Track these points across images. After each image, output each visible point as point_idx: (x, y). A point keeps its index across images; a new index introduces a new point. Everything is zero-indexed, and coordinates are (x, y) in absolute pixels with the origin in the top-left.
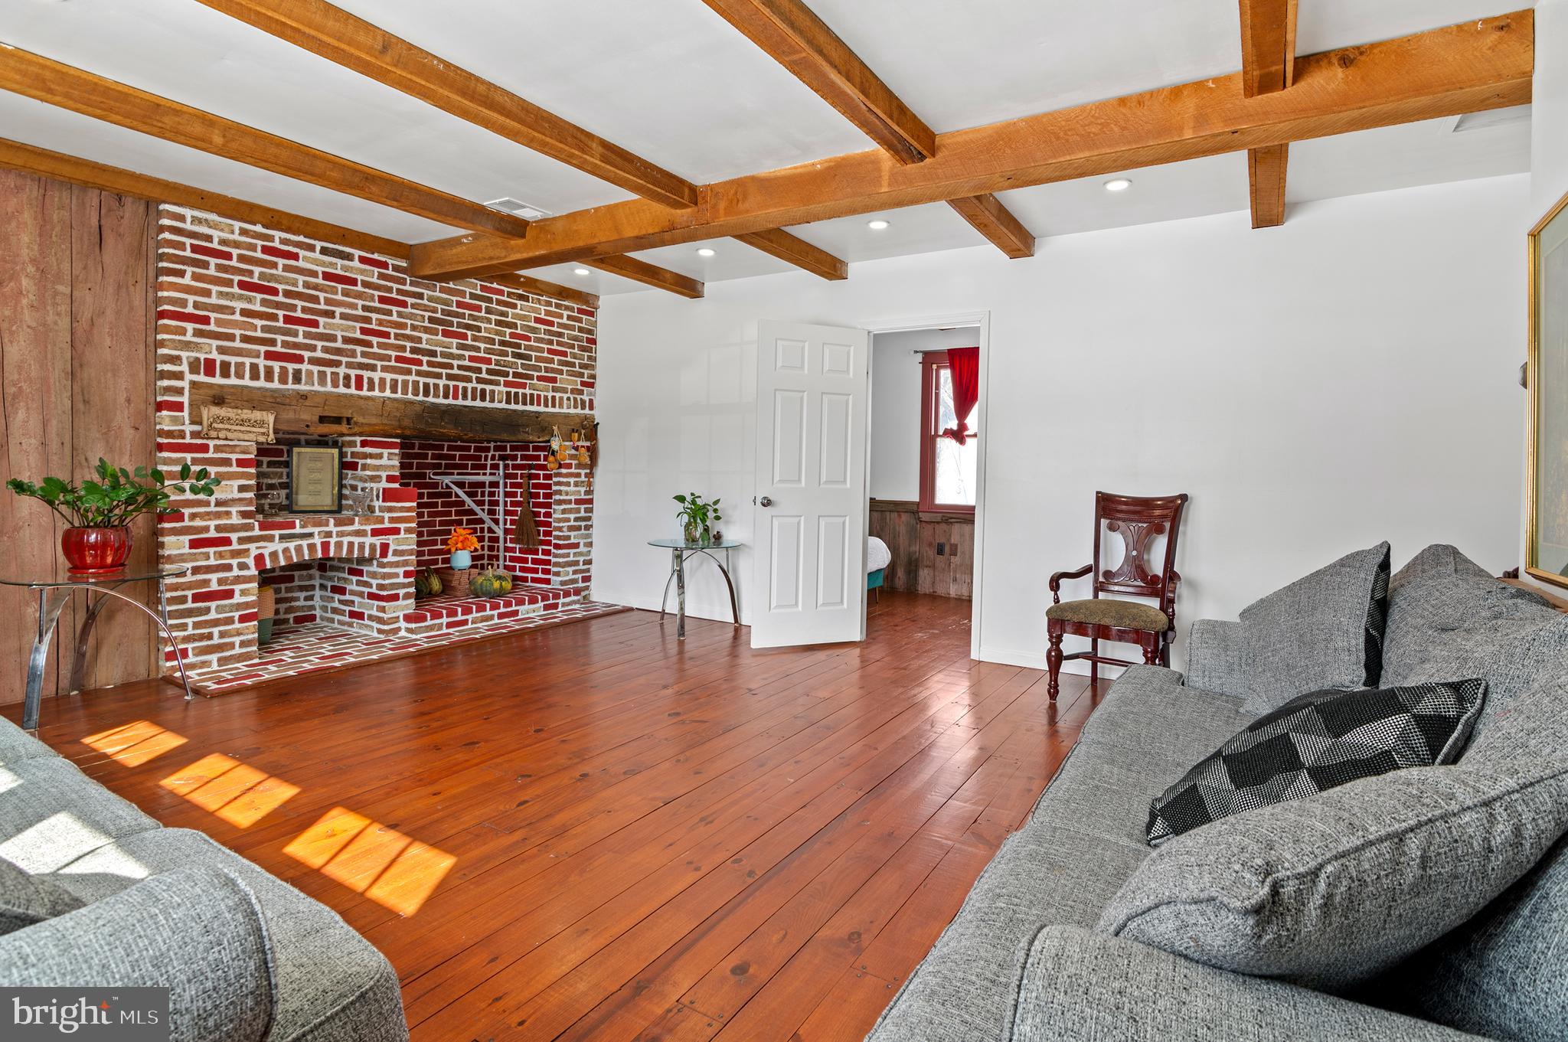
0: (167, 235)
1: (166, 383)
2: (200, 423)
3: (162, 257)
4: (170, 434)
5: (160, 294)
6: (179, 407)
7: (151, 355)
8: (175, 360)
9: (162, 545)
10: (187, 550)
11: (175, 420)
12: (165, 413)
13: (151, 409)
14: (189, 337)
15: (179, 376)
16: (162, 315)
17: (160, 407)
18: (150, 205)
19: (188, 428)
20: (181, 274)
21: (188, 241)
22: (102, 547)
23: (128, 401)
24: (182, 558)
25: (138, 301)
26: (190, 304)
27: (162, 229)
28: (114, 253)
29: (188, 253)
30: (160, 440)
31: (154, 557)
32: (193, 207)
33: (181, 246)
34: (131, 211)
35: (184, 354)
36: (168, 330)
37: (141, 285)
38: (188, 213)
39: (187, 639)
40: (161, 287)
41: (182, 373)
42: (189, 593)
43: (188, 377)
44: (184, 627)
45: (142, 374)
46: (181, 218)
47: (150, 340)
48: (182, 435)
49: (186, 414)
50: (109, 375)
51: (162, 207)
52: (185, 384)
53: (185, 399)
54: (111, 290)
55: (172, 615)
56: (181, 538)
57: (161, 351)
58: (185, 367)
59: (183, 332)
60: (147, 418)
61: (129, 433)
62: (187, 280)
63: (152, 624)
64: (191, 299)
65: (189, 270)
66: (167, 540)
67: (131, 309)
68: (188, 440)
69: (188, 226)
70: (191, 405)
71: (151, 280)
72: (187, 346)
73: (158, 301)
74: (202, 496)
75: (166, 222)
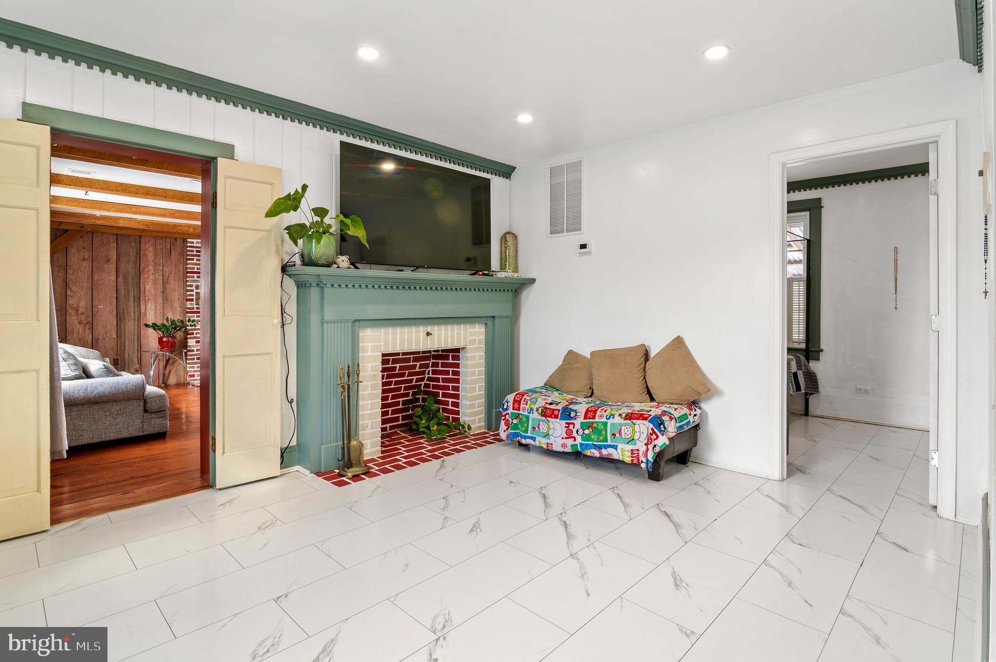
0: (189, 249)
1: (188, 293)
2: (199, 305)
3: (188, 255)
4: (190, 308)
5: (188, 266)
6: (192, 300)
7: (185, 285)
8: (191, 286)
9: (187, 342)
10: (195, 344)
11: (191, 304)
12: (188, 302)
13: (185, 301)
14: (195, 279)
15: (192, 291)
16: (188, 272)
17: (188, 300)
18: (185, 241)
19: (195, 306)
20: (193, 259)
21: (195, 249)
22: (168, 342)
23: (178, 299)
24: (193, 346)
25: (181, 269)
26: (196, 268)
27: (188, 247)
28: (174, 256)
29: (195, 253)
30: (187, 310)
31: (185, 345)
32: (196, 239)
33: (193, 251)
34: (179, 243)
35: (194, 284)
36: (189, 277)
37: (182, 264)
38: (195, 241)
39: (195, 371)
40: (187, 264)
41: (193, 290)
42: (195, 357)
43: (195, 291)
44: (194, 367)
45: (182, 291)
46: (193, 243)
47: (185, 280)
48: (193, 308)
49: (194, 302)
50: (173, 292)
51: (188, 240)
52: (194, 293)
53: (194, 298)
54: (173, 266)
55: (189, 364)
56: (193, 340)
57: (188, 283)
58: (194, 288)
59: (194, 277)
60: (184, 303)
61: (178, 309)
62: (195, 261)
63: (185, 368)
64: (196, 267)
65: (195, 258)
66: (189, 340)
67: (179, 271)
68: (195, 310)
69: (195, 245)
70: (196, 299)
71: (185, 262)
72: (195, 281)
73: (187, 268)
74: (193, 327)
75: (188, 245)
